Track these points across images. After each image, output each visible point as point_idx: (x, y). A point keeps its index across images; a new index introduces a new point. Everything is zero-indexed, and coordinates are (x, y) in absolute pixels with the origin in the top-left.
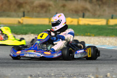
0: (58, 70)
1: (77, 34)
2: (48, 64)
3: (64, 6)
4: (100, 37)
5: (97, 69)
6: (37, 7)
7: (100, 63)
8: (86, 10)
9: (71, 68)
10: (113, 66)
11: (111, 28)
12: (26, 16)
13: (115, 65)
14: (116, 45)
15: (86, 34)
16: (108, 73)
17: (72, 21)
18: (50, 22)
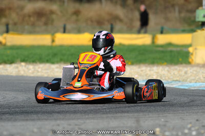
0: (70, 125)
2: (51, 114)
3: (77, 13)
4: (142, 65)
5: (138, 121)
6: (29, 16)
7: (143, 111)
8: (117, 18)
9: (92, 121)
10: (166, 116)
11: (161, 49)
12: (10, 32)
13: (168, 115)
14: (169, 78)
16: (156, 127)
18: (53, 41)
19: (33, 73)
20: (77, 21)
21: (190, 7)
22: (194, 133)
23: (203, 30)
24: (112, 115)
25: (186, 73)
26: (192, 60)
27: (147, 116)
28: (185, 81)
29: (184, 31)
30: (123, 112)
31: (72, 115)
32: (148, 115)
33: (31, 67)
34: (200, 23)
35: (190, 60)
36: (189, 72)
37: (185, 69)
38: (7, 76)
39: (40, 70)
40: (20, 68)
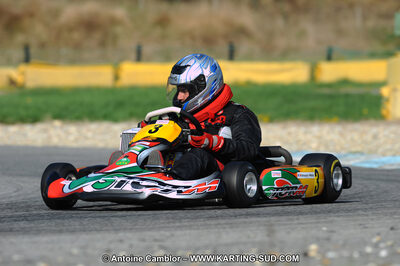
6: (71, 29)
8: (242, 32)
10: (331, 222)
11: (326, 91)
12: (32, 60)
13: (336, 218)
16: (311, 243)
18: (117, 77)
19: (76, 140)
20: (164, 37)
22: (383, 253)
25: (375, 137)
26: (388, 112)
27: (296, 222)
28: (372, 152)
29: (373, 56)
32: (298, 219)
33: (73, 129)
35: (384, 112)
36: (381, 135)
37: (374, 130)
38: (26, 148)
39: (90, 134)
40: (52, 132)
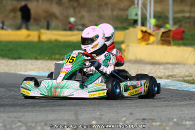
0: (10, 118)
1: (39, 57)
3: (15, 10)
7: (79, 105)
9: (31, 114)
15: (53, 56)
17: (29, 36)
20: (15, 17)
21: (122, 5)
23: (135, 27)
24: (50, 108)
26: (125, 56)
29: (116, 29)
30: (60, 105)
31: (11, 109)
32: (84, 108)
34: (132, 21)
